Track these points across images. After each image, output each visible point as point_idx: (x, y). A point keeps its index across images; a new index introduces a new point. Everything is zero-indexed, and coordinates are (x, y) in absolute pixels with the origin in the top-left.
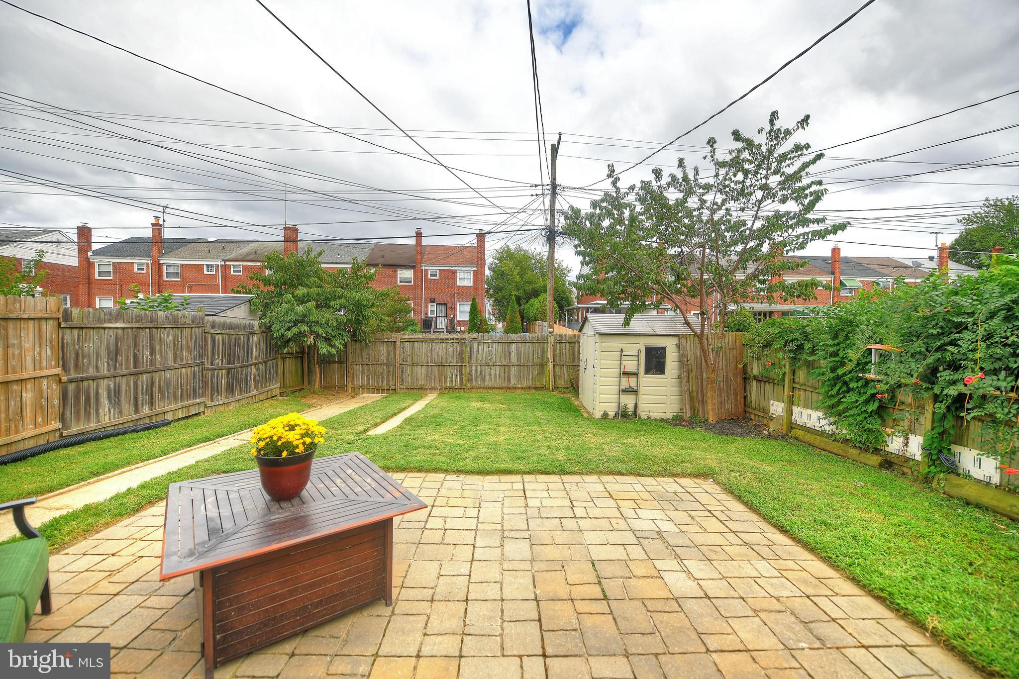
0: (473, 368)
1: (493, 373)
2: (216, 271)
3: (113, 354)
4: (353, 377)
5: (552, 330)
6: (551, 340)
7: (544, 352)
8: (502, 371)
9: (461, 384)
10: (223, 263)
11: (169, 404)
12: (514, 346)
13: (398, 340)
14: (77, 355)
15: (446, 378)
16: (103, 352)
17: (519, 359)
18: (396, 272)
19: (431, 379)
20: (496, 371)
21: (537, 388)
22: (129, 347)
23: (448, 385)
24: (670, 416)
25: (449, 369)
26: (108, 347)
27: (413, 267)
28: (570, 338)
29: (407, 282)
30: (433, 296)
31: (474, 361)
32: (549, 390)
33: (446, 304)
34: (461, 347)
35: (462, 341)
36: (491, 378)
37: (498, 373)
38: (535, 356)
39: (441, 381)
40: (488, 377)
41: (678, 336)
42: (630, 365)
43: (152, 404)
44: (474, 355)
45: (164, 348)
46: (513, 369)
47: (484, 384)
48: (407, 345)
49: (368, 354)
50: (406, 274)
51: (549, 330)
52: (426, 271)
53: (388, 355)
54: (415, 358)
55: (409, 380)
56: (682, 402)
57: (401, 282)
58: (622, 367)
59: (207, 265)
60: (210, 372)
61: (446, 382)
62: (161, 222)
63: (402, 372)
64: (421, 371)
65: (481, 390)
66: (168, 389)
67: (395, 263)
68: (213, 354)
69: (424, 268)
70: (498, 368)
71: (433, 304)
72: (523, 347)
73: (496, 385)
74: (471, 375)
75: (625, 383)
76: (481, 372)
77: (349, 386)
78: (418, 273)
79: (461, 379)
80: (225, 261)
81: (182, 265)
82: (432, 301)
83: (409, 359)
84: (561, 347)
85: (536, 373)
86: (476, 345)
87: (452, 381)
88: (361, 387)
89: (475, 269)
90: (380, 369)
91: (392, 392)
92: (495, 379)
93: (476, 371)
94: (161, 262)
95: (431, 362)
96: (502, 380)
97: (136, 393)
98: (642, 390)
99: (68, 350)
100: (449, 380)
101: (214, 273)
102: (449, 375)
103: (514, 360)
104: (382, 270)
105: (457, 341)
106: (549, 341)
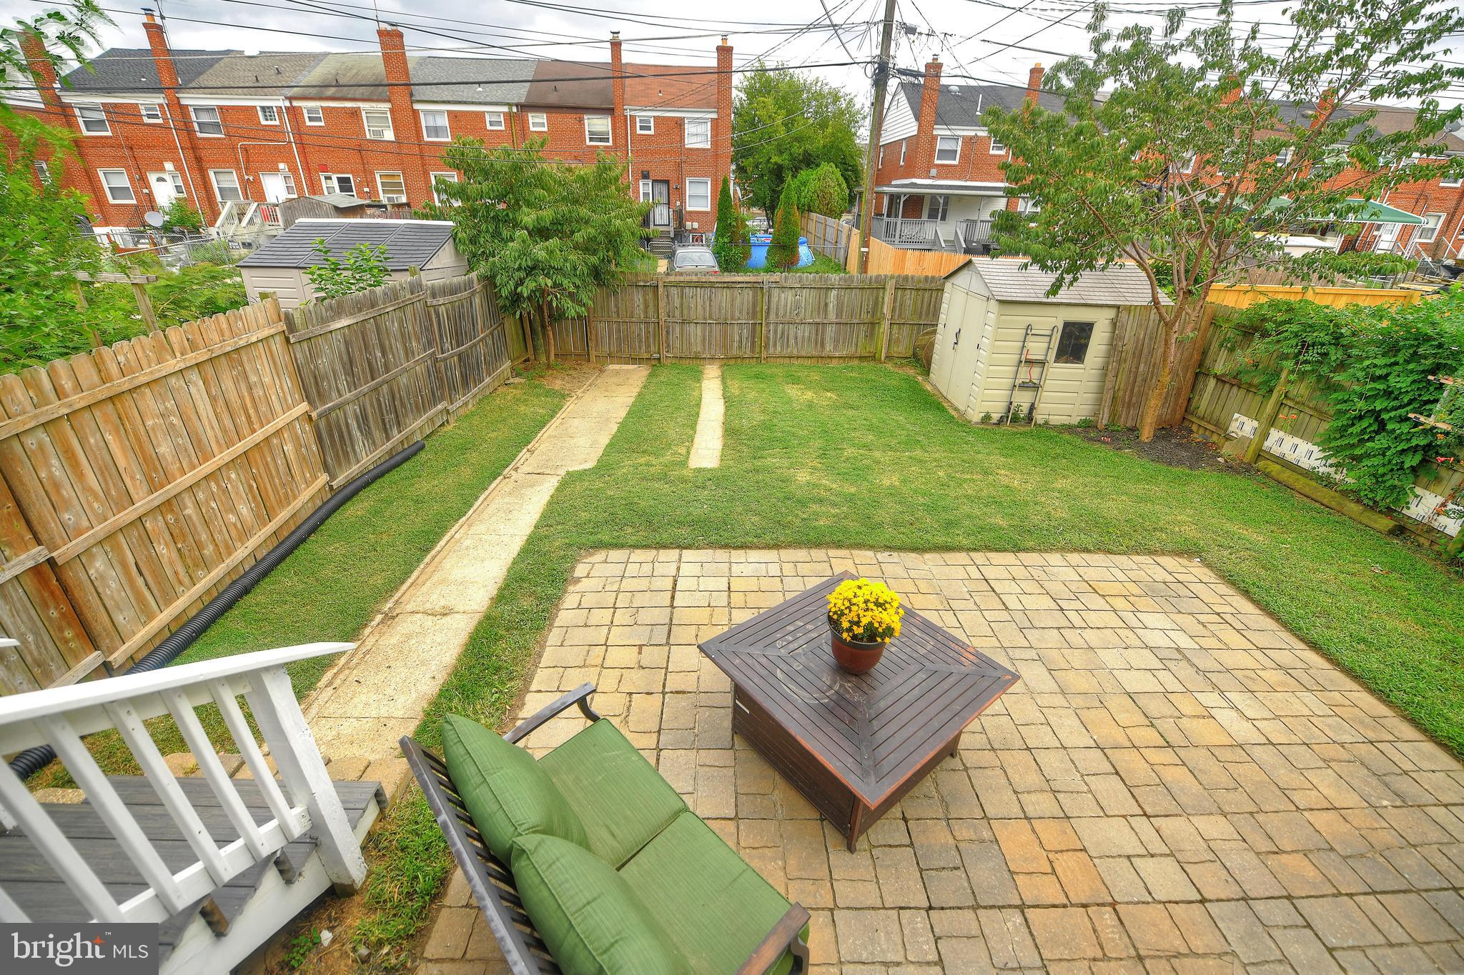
0: (772, 327)
1: (800, 334)
2: (280, 119)
3: (348, 366)
4: (597, 341)
5: (866, 250)
6: (890, 285)
7: (877, 304)
8: (814, 331)
9: (753, 351)
10: (287, 104)
11: (415, 419)
12: (834, 293)
13: (660, 284)
14: (315, 377)
15: (733, 341)
16: (338, 367)
17: (839, 315)
18: (581, 121)
19: (710, 343)
20: (804, 332)
21: (861, 358)
22: (360, 351)
23: (735, 352)
24: (1075, 421)
25: (736, 330)
26: (341, 359)
27: (609, 111)
28: (919, 281)
29: (601, 140)
30: (646, 168)
31: (772, 318)
32: (880, 360)
33: (667, 182)
34: (755, 296)
35: (755, 285)
36: (796, 343)
37: (807, 334)
38: (865, 310)
39: (725, 346)
40: (792, 341)
41: (1118, 307)
42: (1037, 349)
43: (399, 424)
44: (773, 306)
45: (393, 341)
46: (829, 328)
47: (786, 352)
48: (674, 291)
49: (616, 306)
50: (599, 124)
51: (863, 249)
52: (633, 118)
53: (646, 307)
54: (685, 312)
55: (678, 344)
56: (1099, 402)
57: (591, 139)
58: (1025, 352)
59: (263, 108)
60: (442, 364)
61: (731, 346)
62: (158, 21)
63: (668, 332)
64: (696, 332)
65: (782, 361)
66: (409, 399)
67: (579, 103)
68: (441, 336)
69: (628, 113)
70: (807, 328)
71: (646, 181)
72: (846, 296)
73: (804, 354)
74: (768, 338)
75: (1024, 375)
76: (783, 333)
77: (593, 353)
78: (621, 124)
79: (753, 343)
80: (290, 99)
81: (221, 108)
82: (645, 176)
83: (677, 313)
84: (902, 296)
85: (862, 335)
86: (775, 293)
87: (740, 347)
88: (610, 355)
89: (715, 116)
90: (635, 328)
91: (653, 362)
92: (803, 341)
93: (776, 332)
94: (183, 102)
95: (711, 318)
96: (813, 345)
97: (382, 414)
98: (1048, 384)
99: (305, 371)
100: (735, 345)
101: (277, 123)
102: (737, 338)
103: (832, 316)
104: (558, 117)
105: (749, 285)
106: (888, 287)
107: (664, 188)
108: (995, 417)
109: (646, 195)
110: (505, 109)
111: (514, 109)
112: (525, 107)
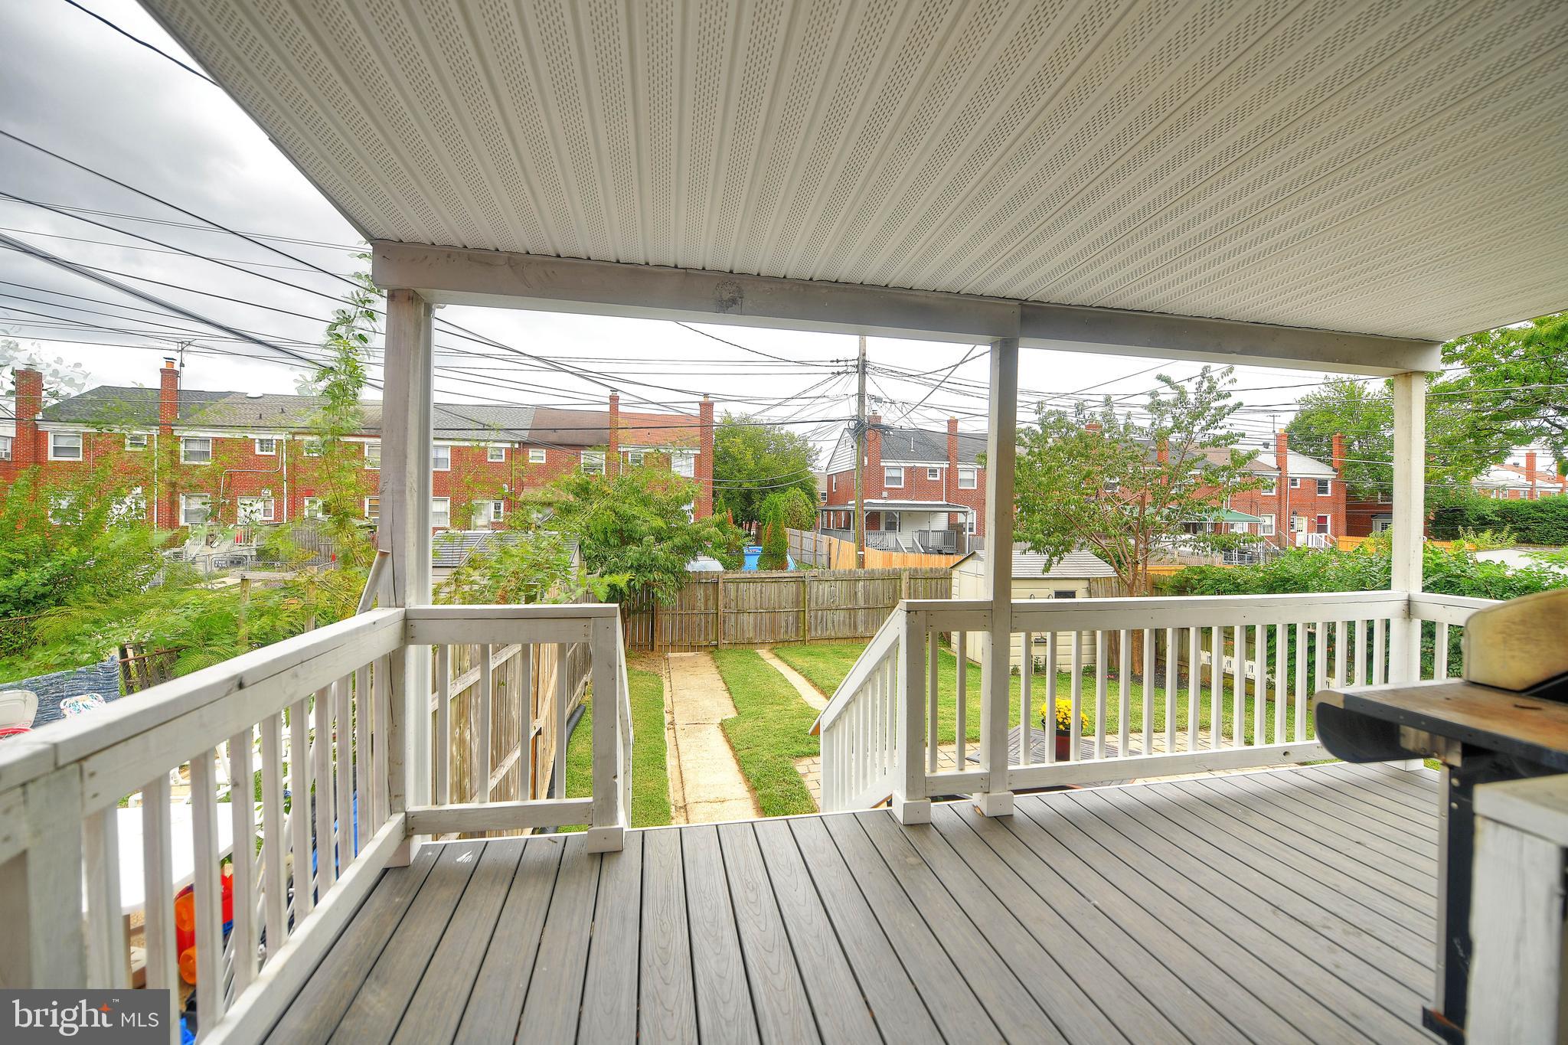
0: (812, 614)
1: (836, 619)
2: (277, 450)
4: (661, 632)
5: (862, 553)
6: (905, 576)
7: (896, 591)
8: (847, 616)
9: (797, 635)
10: (290, 437)
12: (861, 583)
13: (720, 581)
15: (780, 628)
17: (866, 600)
18: (578, 457)
19: (761, 630)
20: (840, 616)
23: (782, 637)
25: (783, 615)
27: (604, 447)
28: (927, 572)
29: (595, 470)
31: (813, 605)
34: (798, 588)
35: (800, 579)
36: (834, 626)
37: (841, 619)
38: (886, 595)
39: (773, 631)
40: (830, 625)
41: (1089, 579)
44: (814, 596)
46: (860, 613)
47: (827, 634)
48: (732, 587)
49: (680, 600)
50: (594, 457)
51: (859, 553)
52: (625, 454)
53: (707, 600)
54: (740, 603)
55: (733, 632)
57: (585, 470)
59: (261, 441)
61: (779, 633)
62: (177, 367)
63: (724, 621)
64: (748, 620)
65: (822, 642)
67: (577, 442)
69: (621, 449)
70: (842, 613)
72: (871, 585)
73: (840, 635)
74: (810, 623)
76: (822, 618)
77: (658, 643)
78: (614, 457)
79: (797, 628)
80: (294, 434)
81: (216, 439)
83: (733, 604)
84: (915, 585)
86: (815, 585)
87: (787, 632)
88: (672, 644)
89: (699, 452)
90: (696, 619)
91: (711, 649)
92: (839, 625)
93: (816, 617)
94: (176, 434)
95: (761, 608)
96: (847, 627)
100: (782, 630)
101: (274, 453)
102: (783, 624)
103: (861, 603)
104: (558, 452)
105: (793, 579)
106: (903, 577)
112: (526, 445)
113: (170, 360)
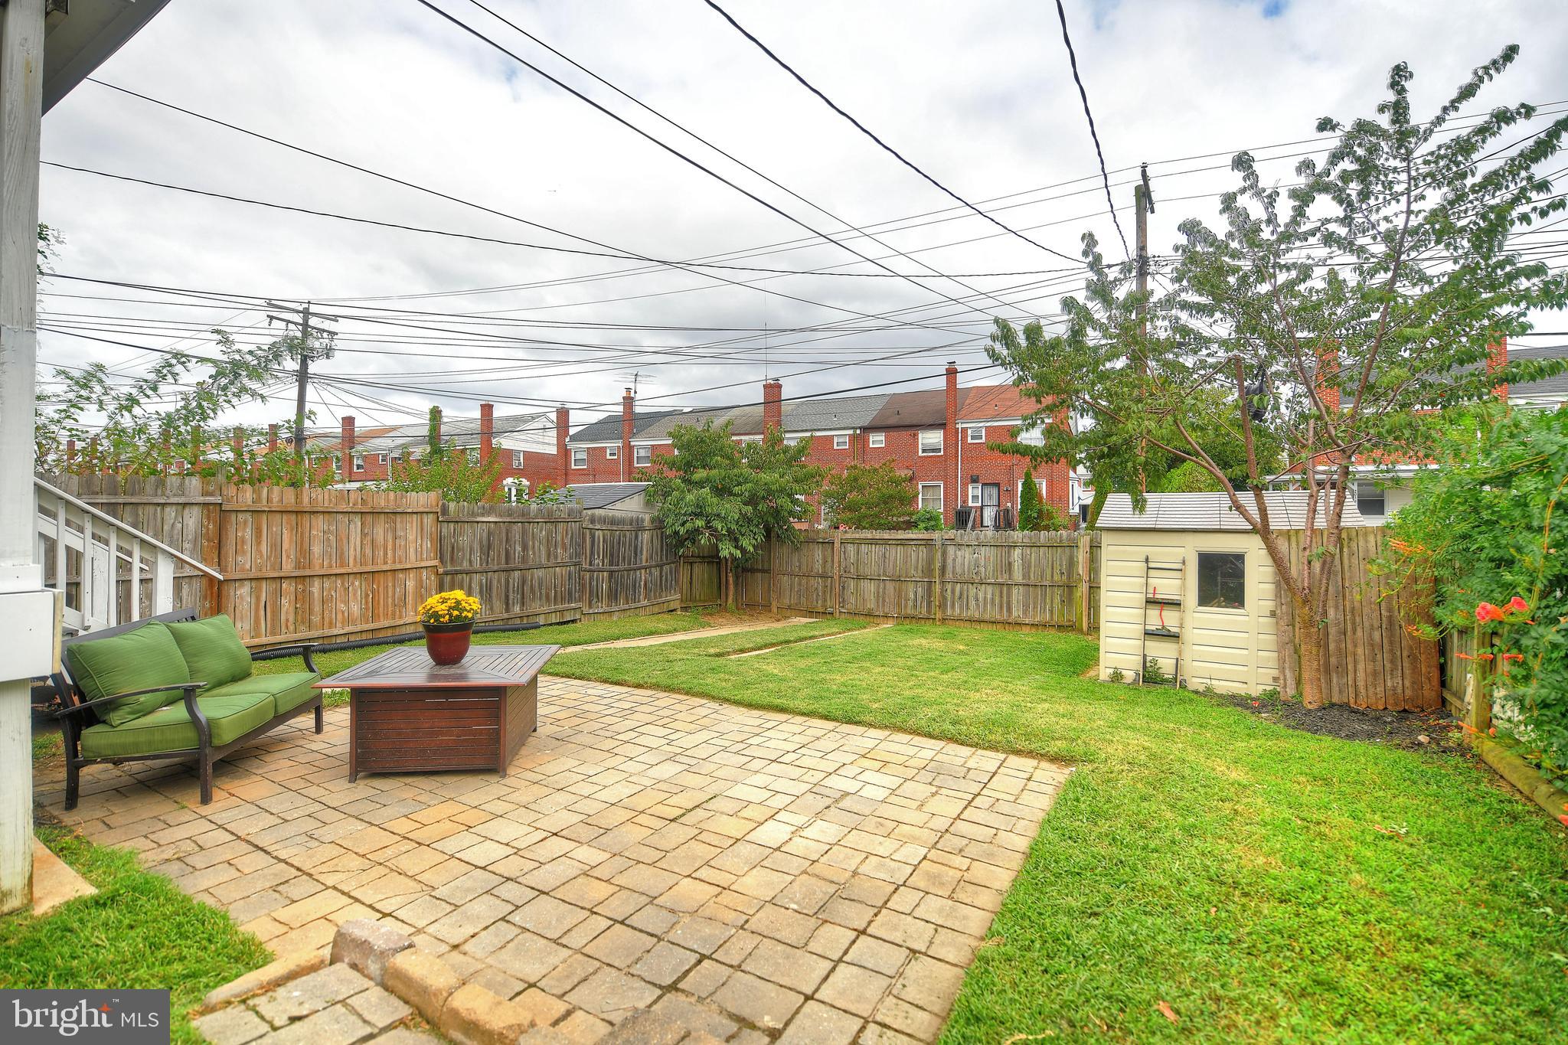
0: (949, 587)
1: (981, 595)
3: (485, 549)
4: (779, 593)
7: (1072, 563)
8: (997, 594)
9: (929, 611)
11: (541, 606)
12: (1017, 552)
13: (836, 541)
14: (453, 548)
15: (907, 600)
16: (476, 546)
17: (1026, 575)
18: (915, 436)
19: (884, 601)
20: (987, 593)
21: (1061, 628)
22: (501, 542)
23: (909, 611)
24: (1256, 691)
25: (911, 587)
26: (481, 542)
27: (941, 426)
29: (933, 450)
30: (976, 473)
31: (949, 575)
32: (1081, 631)
33: (998, 485)
34: (929, 553)
35: (930, 542)
36: (978, 605)
37: (989, 596)
38: (1057, 571)
39: (899, 605)
40: (972, 602)
42: (1166, 586)
43: (523, 604)
44: (950, 561)
45: (537, 544)
46: (1015, 591)
47: (966, 615)
48: (851, 548)
49: (799, 561)
50: (932, 438)
52: (965, 430)
53: (825, 562)
54: (861, 568)
55: (853, 600)
57: (924, 451)
58: (1151, 590)
60: (588, 575)
61: (906, 607)
62: (632, 395)
63: (843, 587)
64: (869, 588)
65: (962, 624)
66: (540, 589)
67: (914, 422)
68: (592, 553)
69: (959, 426)
70: (990, 589)
71: (975, 485)
72: (1033, 555)
73: (987, 617)
74: (945, 598)
75: (1155, 619)
76: (961, 594)
77: (774, 604)
78: (953, 437)
79: (929, 603)
81: (654, 446)
82: (975, 480)
83: (853, 569)
85: (1057, 600)
86: (951, 550)
87: (915, 606)
88: (789, 608)
89: (1049, 421)
90: (812, 581)
91: (828, 616)
92: (986, 606)
93: (953, 592)
94: (632, 444)
95: (884, 575)
96: (997, 608)
97: (507, 591)
98: (1190, 634)
99: (445, 542)
100: (910, 603)
102: (912, 596)
103: (1018, 576)
104: (894, 434)
105: (923, 542)
106: (1081, 545)
107: (994, 491)
108: (1129, 676)
109: (975, 497)
110: (851, 432)
111: (858, 432)
112: (868, 429)
113: (628, 390)
